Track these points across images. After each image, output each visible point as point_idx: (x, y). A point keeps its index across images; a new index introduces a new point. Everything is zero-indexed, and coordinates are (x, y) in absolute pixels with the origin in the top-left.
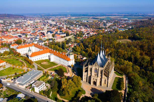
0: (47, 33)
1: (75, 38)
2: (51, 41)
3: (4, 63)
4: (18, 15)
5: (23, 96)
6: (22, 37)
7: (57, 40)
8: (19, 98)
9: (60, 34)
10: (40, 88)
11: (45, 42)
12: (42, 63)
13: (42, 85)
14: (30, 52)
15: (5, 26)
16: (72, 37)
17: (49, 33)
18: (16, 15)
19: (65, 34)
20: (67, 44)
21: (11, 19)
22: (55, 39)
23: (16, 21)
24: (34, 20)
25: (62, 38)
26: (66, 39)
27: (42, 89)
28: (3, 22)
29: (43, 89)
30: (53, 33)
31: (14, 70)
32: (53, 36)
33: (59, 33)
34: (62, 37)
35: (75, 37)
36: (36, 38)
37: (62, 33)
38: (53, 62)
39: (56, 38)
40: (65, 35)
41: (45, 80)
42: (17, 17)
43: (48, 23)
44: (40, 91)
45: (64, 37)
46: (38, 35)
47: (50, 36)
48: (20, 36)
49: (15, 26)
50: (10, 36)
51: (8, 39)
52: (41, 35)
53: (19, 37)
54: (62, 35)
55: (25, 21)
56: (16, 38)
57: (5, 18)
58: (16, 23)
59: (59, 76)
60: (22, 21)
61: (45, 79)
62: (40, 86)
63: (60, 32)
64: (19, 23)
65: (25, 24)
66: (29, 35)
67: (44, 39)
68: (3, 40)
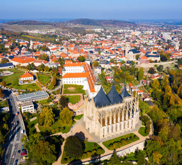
0: (128, 53)
1: (176, 66)
2: (128, 65)
3: (32, 78)
4: (127, 22)
5: (7, 110)
6: (94, 53)
7: (140, 65)
8: (3, 110)
9: (148, 56)
10: (25, 108)
11: (116, 64)
12: (69, 89)
13: (29, 106)
14: (64, 72)
15: (98, 37)
16: (172, 64)
17: (131, 53)
18: (125, 22)
19: (160, 58)
20: (152, 74)
21: (116, 27)
22: (137, 63)
23: (119, 31)
24: (147, 30)
25: (151, 64)
26: (156, 66)
27: (28, 110)
28: (101, 31)
29: (30, 111)
30: (137, 54)
31: (33, 87)
32: (137, 58)
33: (151, 54)
34: (151, 62)
35: (177, 64)
36: (109, 57)
37: (155, 55)
38: (84, 90)
39: (139, 62)
40: (158, 59)
41: (43, 105)
42: (125, 24)
43: (162, 36)
44: (26, 111)
45: (156, 61)
46: (117, 54)
47: (131, 57)
48: (91, 52)
49: (110, 38)
50: (79, 51)
51: (73, 54)
52: (120, 55)
53: (89, 53)
54: (153, 58)
55: (130, 31)
56: (85, 53)
57: (109, 25)
58: (115, 34)
59: (61, 106)
60: (126, 31)
61: (45, 103)
62: (26, 107)
63: (153, 53)
64: (120, 33)
65: (124, 36)
66: (103, 52)
67: (119, 60)
68: (70, 54)
